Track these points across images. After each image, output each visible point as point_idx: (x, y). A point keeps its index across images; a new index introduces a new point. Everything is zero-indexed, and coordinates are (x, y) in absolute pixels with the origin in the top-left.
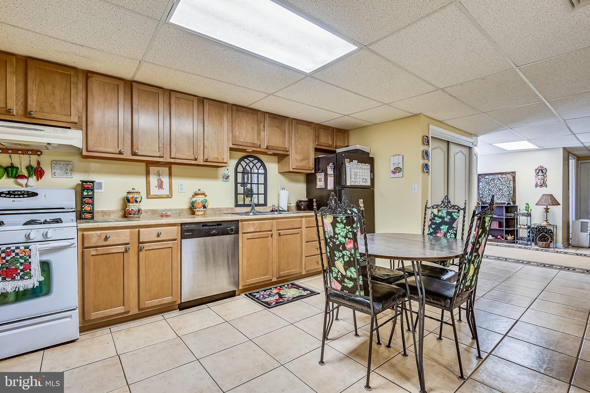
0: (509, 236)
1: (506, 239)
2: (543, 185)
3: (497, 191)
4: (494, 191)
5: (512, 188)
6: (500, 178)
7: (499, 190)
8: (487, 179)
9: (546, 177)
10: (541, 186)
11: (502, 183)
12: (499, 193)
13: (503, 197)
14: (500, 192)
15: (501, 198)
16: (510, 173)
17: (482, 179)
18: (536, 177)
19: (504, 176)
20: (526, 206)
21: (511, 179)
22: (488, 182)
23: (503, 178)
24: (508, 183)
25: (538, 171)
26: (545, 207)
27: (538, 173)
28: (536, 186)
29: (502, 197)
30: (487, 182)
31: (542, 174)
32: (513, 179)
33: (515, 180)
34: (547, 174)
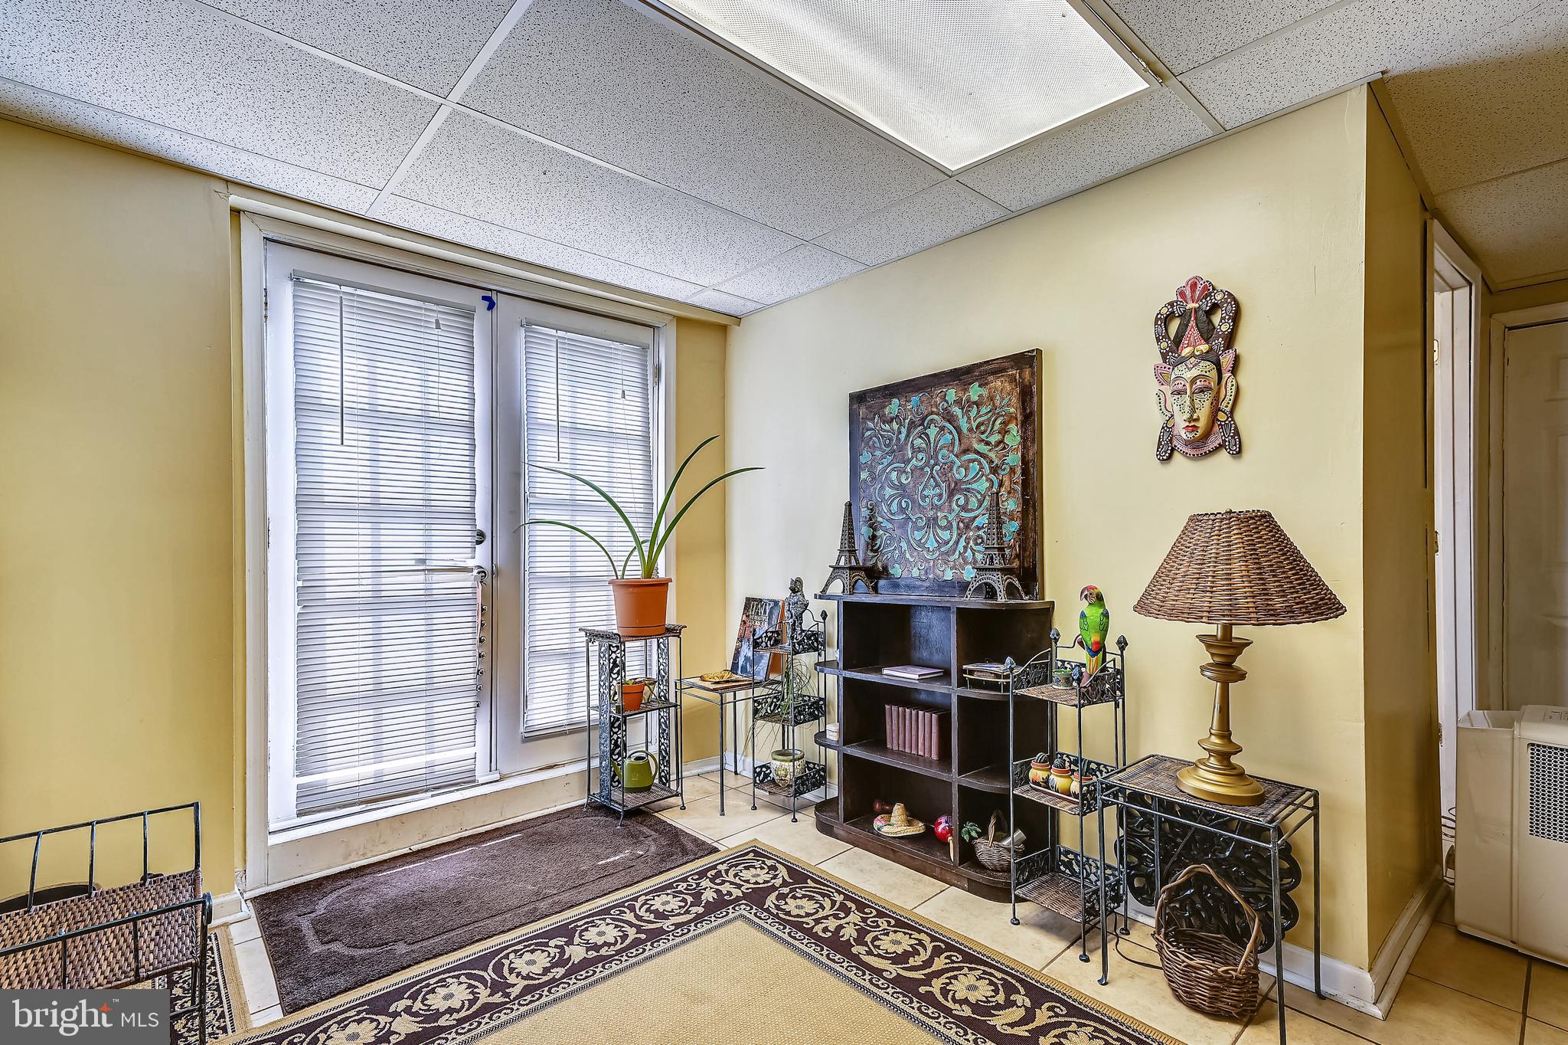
0: (984, 834)
1: (968, 854)
2: (1214, 441)
3: (940, 495)
4: (924, 498)
5: (1019, 471)
6: (957, 411)
7: (951, 494)
8: (892, 420)
9: (1234, 370)
10: (1201, 446)
11: (966, 443)
12: (951, 511)
13: (971, 543)
14: (954, 505)
15: (960, 548)
16: (1003, 370)
17: (871, 425)
18: (1162, 378)
19: (975, 392)
20: (1083, 615)
21: (1012, 410)
22: (898, 439)
23: (966, 405)
24: (994, 438)
25: (1174, 326)
26: (1213, 629)
27: (1178, 341)
28: (1167, 451)
29: (962, 543)
30: (891, 439)
31: (1204, 347)
32: (1024, 409)
33: (1031, 414)
34: (1241, 345)
